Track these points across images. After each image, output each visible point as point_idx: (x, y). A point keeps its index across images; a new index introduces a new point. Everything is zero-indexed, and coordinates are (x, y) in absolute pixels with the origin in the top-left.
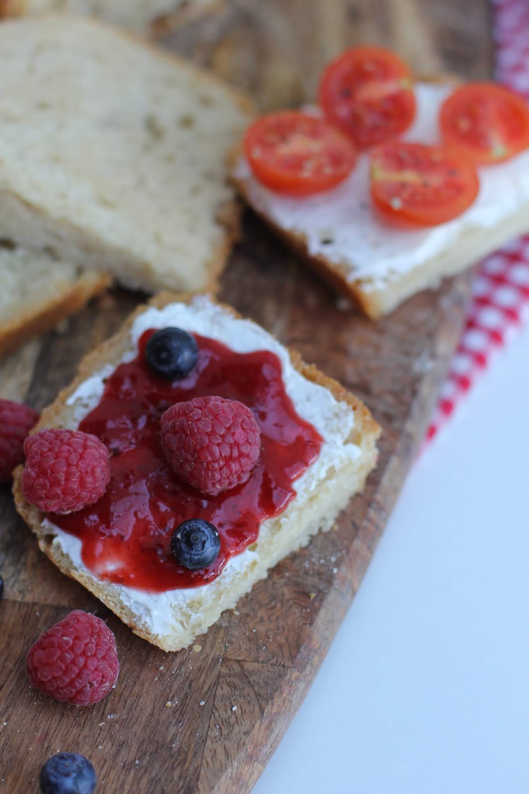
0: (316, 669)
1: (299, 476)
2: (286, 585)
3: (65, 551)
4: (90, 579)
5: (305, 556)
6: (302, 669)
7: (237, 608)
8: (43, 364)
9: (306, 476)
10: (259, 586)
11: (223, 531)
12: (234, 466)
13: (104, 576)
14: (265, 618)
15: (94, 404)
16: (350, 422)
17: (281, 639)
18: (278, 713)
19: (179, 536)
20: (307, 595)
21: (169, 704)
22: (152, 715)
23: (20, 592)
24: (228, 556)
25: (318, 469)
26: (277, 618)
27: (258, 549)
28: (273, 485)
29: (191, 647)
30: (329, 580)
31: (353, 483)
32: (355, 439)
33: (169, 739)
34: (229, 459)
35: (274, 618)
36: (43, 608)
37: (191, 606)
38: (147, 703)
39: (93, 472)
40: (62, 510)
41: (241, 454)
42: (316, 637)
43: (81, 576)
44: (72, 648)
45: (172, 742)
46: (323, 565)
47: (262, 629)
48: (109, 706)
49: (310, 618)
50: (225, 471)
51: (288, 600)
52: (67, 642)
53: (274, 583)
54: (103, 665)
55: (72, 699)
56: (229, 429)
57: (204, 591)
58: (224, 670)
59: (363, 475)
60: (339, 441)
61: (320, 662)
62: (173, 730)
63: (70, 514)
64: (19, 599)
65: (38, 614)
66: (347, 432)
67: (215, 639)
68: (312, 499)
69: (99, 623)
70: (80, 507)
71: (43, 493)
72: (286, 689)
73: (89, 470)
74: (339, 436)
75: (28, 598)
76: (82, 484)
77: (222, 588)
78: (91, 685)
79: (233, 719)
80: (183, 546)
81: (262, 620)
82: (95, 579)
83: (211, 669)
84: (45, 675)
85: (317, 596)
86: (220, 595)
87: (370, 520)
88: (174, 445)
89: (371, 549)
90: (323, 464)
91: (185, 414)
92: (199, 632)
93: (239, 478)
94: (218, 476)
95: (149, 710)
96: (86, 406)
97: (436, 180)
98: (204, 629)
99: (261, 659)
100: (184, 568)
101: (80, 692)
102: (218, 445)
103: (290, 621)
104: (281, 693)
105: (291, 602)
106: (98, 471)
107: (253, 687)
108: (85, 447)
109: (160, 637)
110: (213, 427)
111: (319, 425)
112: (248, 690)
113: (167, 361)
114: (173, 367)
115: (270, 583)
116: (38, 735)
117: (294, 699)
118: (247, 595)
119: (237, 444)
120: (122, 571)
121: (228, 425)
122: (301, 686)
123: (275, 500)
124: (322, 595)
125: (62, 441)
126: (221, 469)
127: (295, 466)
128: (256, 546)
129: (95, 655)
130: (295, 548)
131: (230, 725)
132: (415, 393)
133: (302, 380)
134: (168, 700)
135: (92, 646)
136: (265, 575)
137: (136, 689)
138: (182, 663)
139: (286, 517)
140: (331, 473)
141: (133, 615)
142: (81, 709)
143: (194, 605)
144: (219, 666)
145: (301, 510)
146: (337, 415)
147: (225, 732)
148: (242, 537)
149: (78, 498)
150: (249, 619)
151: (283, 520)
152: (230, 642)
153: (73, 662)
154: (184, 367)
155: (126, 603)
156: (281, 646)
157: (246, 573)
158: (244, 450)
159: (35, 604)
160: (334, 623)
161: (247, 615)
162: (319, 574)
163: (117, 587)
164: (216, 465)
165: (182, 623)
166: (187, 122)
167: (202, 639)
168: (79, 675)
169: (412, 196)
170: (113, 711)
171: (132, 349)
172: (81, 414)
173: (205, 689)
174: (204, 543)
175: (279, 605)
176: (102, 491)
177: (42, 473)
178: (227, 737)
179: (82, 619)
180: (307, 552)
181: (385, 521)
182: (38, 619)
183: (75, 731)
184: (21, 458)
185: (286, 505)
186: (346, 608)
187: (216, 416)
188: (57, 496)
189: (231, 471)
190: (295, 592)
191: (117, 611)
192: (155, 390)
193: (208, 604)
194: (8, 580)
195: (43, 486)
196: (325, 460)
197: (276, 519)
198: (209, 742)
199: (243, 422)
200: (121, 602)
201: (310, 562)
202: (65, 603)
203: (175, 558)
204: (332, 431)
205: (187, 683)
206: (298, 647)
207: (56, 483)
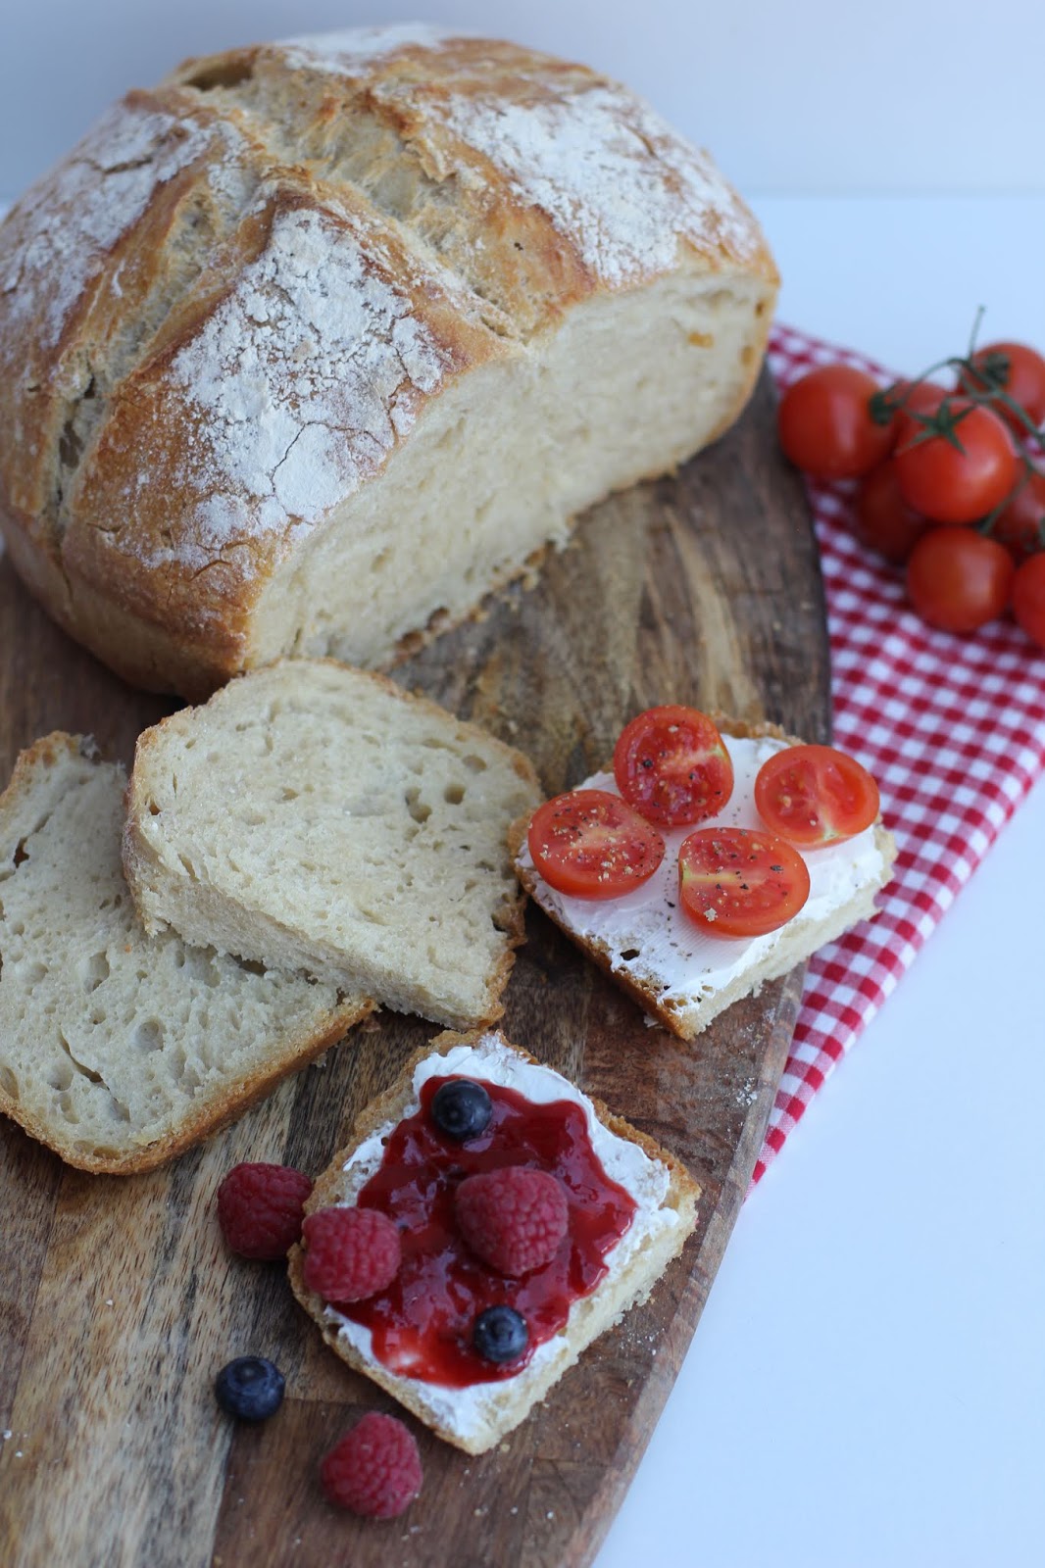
0: (636, 1465)
1: (611, 1248)
2: (600, 1371)
3: (353, 1343)
4: (383, 1375)
5: (620, 1336)
6: (621, 1466)
7: (547, 1400)
8: (302, 1108)
9: (618, 1247)
10: (570, 1374)
11: (531, 1316)
12: (541, 1246)
13: (399, 1371)
14: (579, 1410)
15: (374, 1169)
16: (666, 1183)
17: (598, 1434)
18: (597, 1518)
19: (483, 1327)
20: (624, 1382)
21: (478, 1512)
22: (459, 1525)
23: (301, 1388)
24: (535, 1344)
25: (631, 1239)
26: (592, 1410)
27: (568, 1333)
28: (583, 1262)
29: (498, 1447)
30: (648, 1365)
31: (671, 1248)
32: (672, 1202)
33: (480, 1550)
34: (535, 1239)
35: (588, 1410)
36: (329, 1406)
37: (497, 1402)
38: (453, 1513)
39: (384, 1258)
40: (349, 1298)
41: (549, 1233)
42: (636, 1430)
43: (374, 1372)
44: (373, 1458)
45: (484, 1555)
46: (640, 1346)
47: (575, 1423)
48: (411, 1518)
49: (628, 1409)
50: (531, 1252)
51: (603, 1389)
52: (366, 1451)
53: (586, 1369)
54: (407, 1474)
55: (373, 1513)
56: (534, 1205)
57: (511, 1385)
58: (536, 1472)
59: (683, 1239)
60: (655, 1206)
61: (641, 1457)
62: (483, 1542)
63: (358, 1303)
64: (302, 1398)
65: (323, 1414)
66: (662, 1196)
67: (524, 1436)
68: (626, 1274)
69: (398, 1426)
70: (370, 1294)
71: (329, 1282)
72: (606, 1491)
73: (380, 1254)
74: (654, 1200)
75: (312, 1395)
76: (373, 1270)
77: (530, 1381)
78: (394, 1496)
79: (549, 1527)
80: (488, 1338)
81: (574, 1412)
82: (390, 1375)
83: (521, 1471)
84: (344, 1488)
85: (634, 1383)
86: (528, 1389)
87: (692, 1291)
88: (474, 1224)
89: (693, 1324)
90: (637, 1234)
91: (485, 1190)
92: (506, 1430)
93: (546, 1257)
94: (523, 1258)
95: (455, 1521)
96: (366, 1171)
97: (755, 879)
98: (513, 1427)
99: (576, 1458)
100: (488, 1360)
101: (383, 1504)
102: (524, 1224)
103: (606, 1412)
104: (600, 1495)
105: (606, 1391)
106: (390, 1255)
107: (568, 1490)
108: (374, 1228)
109: (466, 1439)
110: (517, 1204)
111: (631, 1187)
112: (563, 1494)
113: (459, 1122)
114: (465, 1128)
115: (582, 1369)
116: (337, 1551)
117: (615, 1501)
118: (557, 1384)
119: (544, 1222)
120: (418, 1365)
121: (533, 1201)
122: (622, 1486)
123: (585, 1279)
124: (640, 1383)
125: (348, 1223)
126: (526, 1250)
127: (605, 1237)
128: (566, 1330)
129: (397, 1464)
130: (609, 1327)
131: (546, 1535)
132: (738, 1133)
133: (610, 1135)
134: (475, 1509)
135: (394, 1454)
136: (576, 1361)
137: (440, 1498)
138: (489, 1466)
139: (598, 1296)
140: (646, 1242)
141: (433, 1415)
142: (380, 1522)
143: (501, 1401)
144: (530, 1468)
145: (614, 1287)
146: (650, 1176)
147: (541, 1541)
148: (550, 1322)
149: (368, 1286)
150: (560, 1412)
151: (595, 1300)
152: (540, 1439)
153: (375, 1473)
154: (476, 1127)
155: (425, 1402)
156: (597, 1443)
157: (557, 1363)
158: (552, 1227)
159: (319, 1402)
160: (654, 1412)
161: (558, 1408)
162: (637, 1357)
163: (414, 1383)
164: (521, 1246)
165: (488, 1421)
166: (454, 797)
167: (510, 1437)
168: (382, 1487)
169: (729, 901)
170: (417, 1523)
171: (413, 1102)
172: (360, 1181)
173: (517, 1493)
174: (511, 1334)
175: (592, 1395)
176: (393, 1274)
177: (328, 1259)
178: (544, 1548)
179: (381, 1423)
180: (621, 1331)
181: (708, 1289)
182: (324, 1419)
183: (376, 1547)
184: (295, 1236)
185: (597, 1284)
186: (668, 1393)
187: (520, 1193)
188: (345, 1285)
189: (537, 1252)
190: (610, 1378)
191: (416, 1411)
192: (444, 1152)
193: (515, 1399)
194: (287, 1374)
195: (330, 1275)
196: (640, 1228)
197: (587, 1298)
198: (524, 1555)
199: (549, 1196)
200: (420, 1401)
201: (626, 1343)
202: (353, 1400)
203: (478, 1350)
204: (645, 1195)
205: (496, 1490)
206: (617, 1442)
207: (344, 1271)
